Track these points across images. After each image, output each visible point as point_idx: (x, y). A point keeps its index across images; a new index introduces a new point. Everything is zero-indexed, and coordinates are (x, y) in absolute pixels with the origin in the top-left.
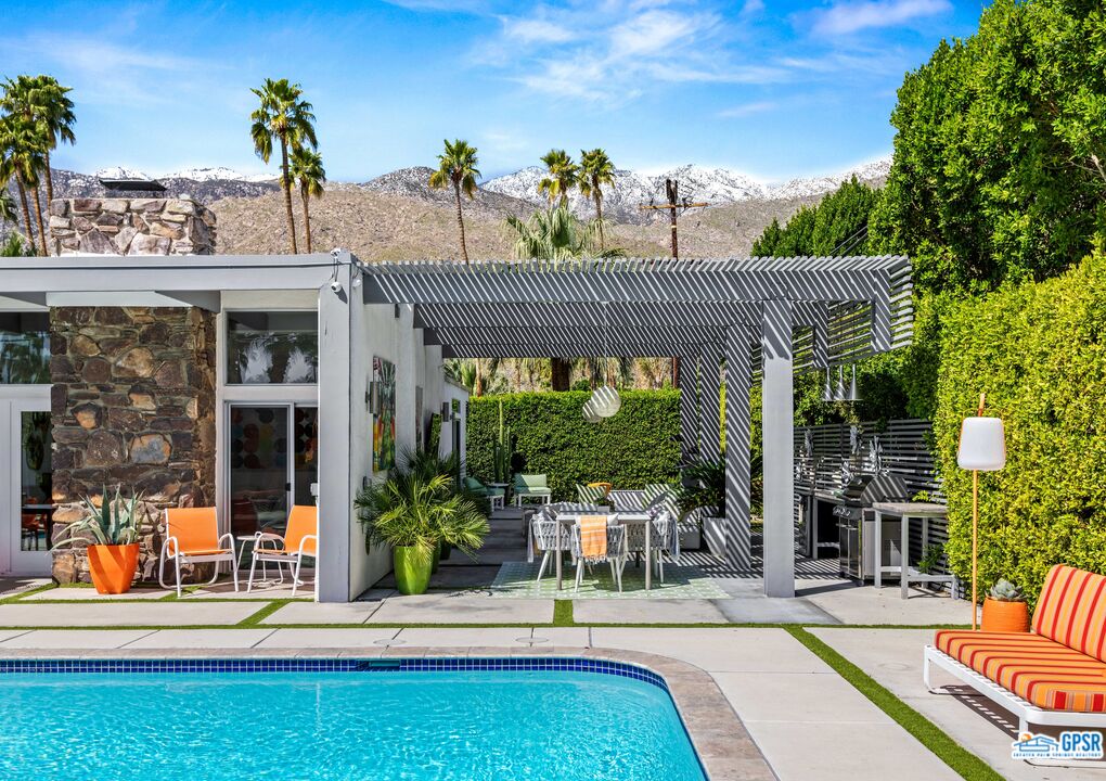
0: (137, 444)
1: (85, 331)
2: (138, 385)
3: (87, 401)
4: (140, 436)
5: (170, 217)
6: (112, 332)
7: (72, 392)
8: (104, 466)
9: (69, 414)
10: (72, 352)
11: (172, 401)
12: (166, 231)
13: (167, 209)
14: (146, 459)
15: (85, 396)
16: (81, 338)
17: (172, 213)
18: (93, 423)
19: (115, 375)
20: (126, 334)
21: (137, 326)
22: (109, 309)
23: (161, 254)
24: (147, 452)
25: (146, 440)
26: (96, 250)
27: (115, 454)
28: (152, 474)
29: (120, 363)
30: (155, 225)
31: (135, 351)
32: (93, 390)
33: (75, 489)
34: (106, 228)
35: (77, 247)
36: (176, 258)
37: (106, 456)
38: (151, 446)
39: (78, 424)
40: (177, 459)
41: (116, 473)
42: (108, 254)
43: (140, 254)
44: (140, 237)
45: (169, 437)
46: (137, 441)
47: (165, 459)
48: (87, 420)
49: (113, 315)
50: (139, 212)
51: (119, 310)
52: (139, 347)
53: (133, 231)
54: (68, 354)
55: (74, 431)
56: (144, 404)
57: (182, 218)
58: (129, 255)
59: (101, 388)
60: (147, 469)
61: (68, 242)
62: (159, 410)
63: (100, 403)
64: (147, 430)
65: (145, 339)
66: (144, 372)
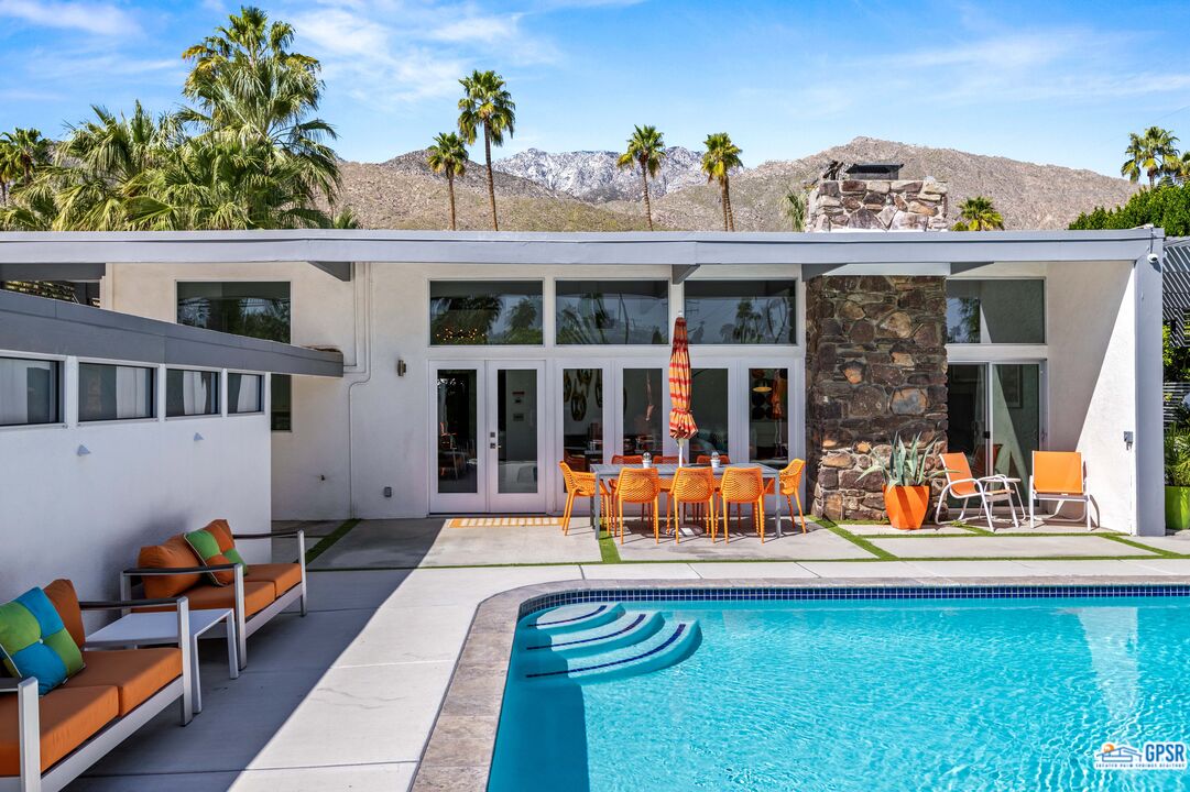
0: (898, 397)
1: (852, 297)
2: (899, 345)
3: (852, 359)
4: (900, 390)
5: (926, 197)
6: (876, 298)
7: (840, 351)
8: (868, 416)
9: (836, 370)
10: (840, 316)
11: (929, 359)
12: (923, 209)
13: (925, 189)
14: (907, 410)
15: (850, 355)
16: (849, 304)
17: (927, 193)
18: (859, 378)
19: (878, 337)
20: (889, 300)
21: (897, 292)
22: (874, 278)
23: (920, 230)
24: (906, 404)
25: (906, 394)
26: (863, 226)
27: (879, 406)
28: (911, 423)
29: (883, 325)
30: (913, 204)
31: (896, 315)
32: (858, 349)
33: (844, 436)
34: (873, 206)
35: (845, 223)
36: (932, 234)
37: (872, 407)
38: (910, 399)
39: (846, 379)
40: (932, 411)
41: (878, 422)
42: (873, 230)
43: (901, 230)
44: (900, 215)
45: (925, 391)
46: (898, 393)
47: (922, 411)
48: (854, 376)
49: (877, 283)
50: (899, 192)
51: (881, 278)
52: (898, 311)
53: (894, 208)
54: (836, 317)
55: (843, 385)
56: (904, 361)
57: (938, 198)
58: (891, 230)
59: (867, 348)
60: (907, 420)
61: (838, 218)
62: (917, 366)
63: (863, 361)
64: (906, 384)
65: (902, 304)
66: (904, 333)
